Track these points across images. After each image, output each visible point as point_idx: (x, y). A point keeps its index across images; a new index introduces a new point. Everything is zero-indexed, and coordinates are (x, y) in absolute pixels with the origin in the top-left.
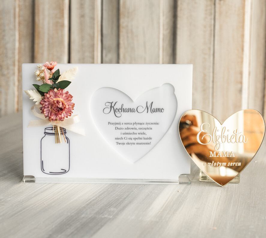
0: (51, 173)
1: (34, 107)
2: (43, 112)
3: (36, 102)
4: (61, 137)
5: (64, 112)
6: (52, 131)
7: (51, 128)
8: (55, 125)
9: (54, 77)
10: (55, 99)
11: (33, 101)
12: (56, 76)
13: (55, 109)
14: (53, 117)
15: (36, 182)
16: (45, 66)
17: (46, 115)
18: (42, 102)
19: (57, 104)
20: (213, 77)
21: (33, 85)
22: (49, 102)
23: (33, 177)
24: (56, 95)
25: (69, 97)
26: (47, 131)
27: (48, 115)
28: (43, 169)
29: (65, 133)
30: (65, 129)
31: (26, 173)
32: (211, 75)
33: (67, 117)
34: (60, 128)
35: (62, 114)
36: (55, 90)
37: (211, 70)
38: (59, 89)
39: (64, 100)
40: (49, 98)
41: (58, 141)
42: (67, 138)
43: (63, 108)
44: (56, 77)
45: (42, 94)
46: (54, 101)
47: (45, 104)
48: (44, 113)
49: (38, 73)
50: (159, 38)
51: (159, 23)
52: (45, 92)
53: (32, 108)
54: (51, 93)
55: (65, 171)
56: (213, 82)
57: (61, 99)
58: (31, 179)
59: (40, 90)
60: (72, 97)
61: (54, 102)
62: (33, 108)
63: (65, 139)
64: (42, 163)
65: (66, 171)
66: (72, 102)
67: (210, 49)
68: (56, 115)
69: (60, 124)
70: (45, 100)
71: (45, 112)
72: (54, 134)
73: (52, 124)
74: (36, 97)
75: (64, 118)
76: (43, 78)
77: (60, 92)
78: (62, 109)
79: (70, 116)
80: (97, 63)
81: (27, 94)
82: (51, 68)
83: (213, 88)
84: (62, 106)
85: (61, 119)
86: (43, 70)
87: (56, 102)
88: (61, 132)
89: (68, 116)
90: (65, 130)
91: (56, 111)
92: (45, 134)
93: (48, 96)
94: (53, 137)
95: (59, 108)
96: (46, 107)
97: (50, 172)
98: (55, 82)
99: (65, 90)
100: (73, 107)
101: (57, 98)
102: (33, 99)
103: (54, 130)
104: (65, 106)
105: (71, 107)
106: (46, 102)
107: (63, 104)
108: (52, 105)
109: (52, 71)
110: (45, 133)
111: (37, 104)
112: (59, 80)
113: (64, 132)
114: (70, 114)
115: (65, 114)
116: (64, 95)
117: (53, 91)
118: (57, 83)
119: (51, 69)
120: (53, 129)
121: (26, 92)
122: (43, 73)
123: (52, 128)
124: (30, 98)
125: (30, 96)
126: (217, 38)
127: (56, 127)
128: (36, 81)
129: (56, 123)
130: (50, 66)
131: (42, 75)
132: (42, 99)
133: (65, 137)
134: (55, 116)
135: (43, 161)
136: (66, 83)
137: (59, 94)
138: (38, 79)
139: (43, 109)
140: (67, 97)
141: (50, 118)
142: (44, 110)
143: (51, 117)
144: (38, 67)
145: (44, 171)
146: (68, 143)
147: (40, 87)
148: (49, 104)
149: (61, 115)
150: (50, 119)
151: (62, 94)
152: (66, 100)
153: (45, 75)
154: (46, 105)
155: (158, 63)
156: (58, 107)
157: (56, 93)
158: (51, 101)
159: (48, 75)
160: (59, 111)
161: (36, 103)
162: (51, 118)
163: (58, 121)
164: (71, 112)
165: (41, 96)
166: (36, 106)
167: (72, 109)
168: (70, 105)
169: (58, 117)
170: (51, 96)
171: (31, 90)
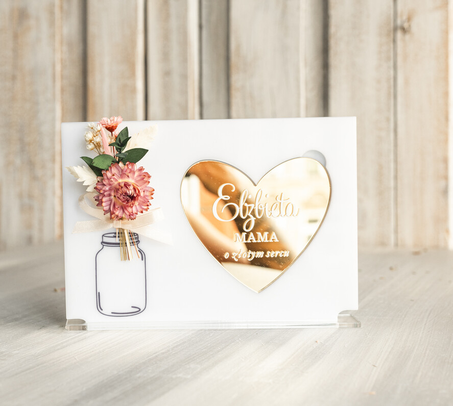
0: (115, 314)
1: (84, 197)
2: (100, 203)
3: (88, 186)
4: (132, 250)
5: (136, 203)
6: (114, 238)
7: (113, 235)
8: (119, 229)
9: (118, 142)
10: (120, 181)
11: (84, 184)
13: (121, 198)
14: (118, 212)
15: (88, 329)
16: (102, 125)
17: (105, 208)
18: (99, 187)
19: (125, 189)
20: (396, 170)
21: (82, 158)
22: (110, 185)
23: (83, 322)
24: (123, 174)
25: (145, 177)
26: (106, 240)
27: (110, 208)
28: (99, 307)
29: (138, 242)
31: (69, 316)
32: (392, 165)
33: (142, 212)
34: (130, 233)
35: (134, 208)
36: (121, 164)
37: (392, 157)
38: (128, 163)
39: (136, 181)
40: (111, 179)
41: (126, 256)
42: (140, 251)
43: (135, 195)
44: (122, 141)
45: (98, 172)
47: (104, 189)
48: (102, 206)
49: (90, 136)
50: (298, 105)
51: (297, 80)
52: (103, 168)
53: (81, 199)
54: (114, 170)
55: (138, 310)
56: (396, 177)
57: (131, 181)
58: (81, 325)
59: (94, 165)
60: (149, 177)
61: (119, 185)
62: (83, 198)
63: (139, 252)
64: (98, 296)
65: (140, 310)
66: (149, 185)
67: (388, 120)
68: (123, 208)
69: (129, 226)
70: (104, 183)
71: (104, 204)
72: (119, 244)
73: (115, 227)
74: (88, 178)
75: (137, 214)
76: (98, 146)
77: (130, 167)
78: (133, 198)
79: (146, 210)
80: (193, 119)
81: (73, 173)
82: (113, 127)
83: (396, 188)
84: (133, 191)
85: (131, 217)
86: (99, 131)
87: (123, 185)
88: (131, 241)
89: (144, 211)
90: (137, 236)
91: (124, 200)
92: (103, 245)
93: (109, 174)
94: (116, 251)
95: (128, 196)
96: (105, 194)
97: (112, 313)
98: (119, 150)
99: (138, 165)
100: (152, 194)
101: (124, 177)
102: (83, 182)
103: (119, 237)
104: (139, 192)
105: (147, 194)
106: (104, 185)
107: (134, 189)
108: (117, 190)
109: (113, 133)
110: (103, 242)
111: (89, 190)
112: (127, 149)
113: (135, 241)
114: (146, 207)
115: (138, 207)
116: (137, 174)
117: (117, 166)
118: (123, 152)
119: (111, 129)
120: (117, 235)
121: (70, 170)
122: (100, 135)
123: (115, 233)
124: (78, 180)
125: (77, 177)
126: (400, 99)
127: (121, 233)
128: (86, 150)
129: (122, 224)
130: (110, 123)
131: (98, 139)
132: (98, 181)
133: (138, 249)
134: (121, 211)
135: (99, 293)
136: (140, 153)
137: (128, 171)
138: (91, 146)
139: (100, 198)
140: (142, 177)
141: (112, 213)
142: (101, 199)
143: (115, 212)
144: (89, 127)
145: (102, 310)
146: (142, 260)
147: (93, 161)
148: (110, 190)
149: (132, 207)
150: (113, 216)
151: (132, 172)
152: (141, 182)
153: (102, 140)
154: (105, 191)
155: (298, 116)
156: (126, 193)
157: (122, 170)
158: (114, 183)
159: (107, 138)
160: (128, 201)
161: (88, 188)
162: (114, 213)
163: (125, 221)
164: (148, 203)
165: (96, 177)
166: (88, 194)
167: (149, 198)
168: (147, 191)
169: (126, 211)
170: (114, 176)
171: (78, 166)
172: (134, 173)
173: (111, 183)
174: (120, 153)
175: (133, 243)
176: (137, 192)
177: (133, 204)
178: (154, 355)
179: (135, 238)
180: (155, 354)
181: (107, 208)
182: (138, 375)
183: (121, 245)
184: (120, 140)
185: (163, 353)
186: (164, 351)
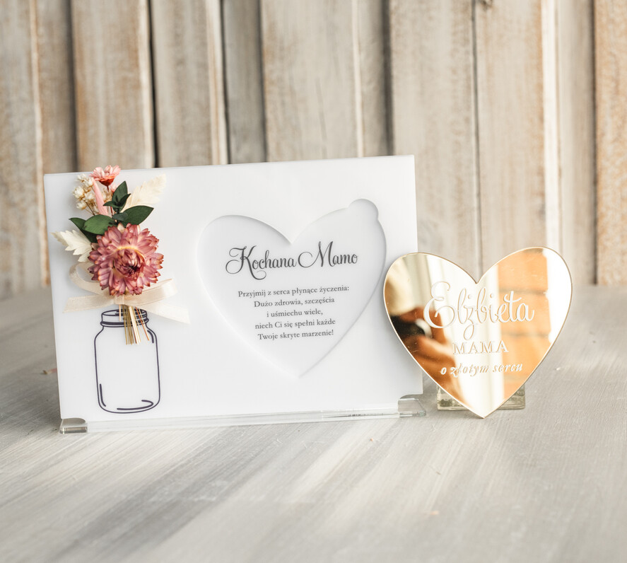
0: (122, 410)
1: (77, 268)
2: (95, 277)
3: (80, 255)
4: (138, 330)
5: (142, 275)
6: (117, 317)
7: (115, 312)
8: (123, 305)
9: (115, 200)
10: (120, 248)
11: (74, 254)
12: (120, 197)
13: (122, 269)
14: (119, 287)
15: (88, 431)
16: (95, 178)
17: (102, 283)
18: (94, 256)
19: (125, 259)
21: (71, 219)
22: (107, 253)
23: (82, 421)
24: (122, 239)
25: (151, 242)
26: (106, 319)
27: (108, 282)
28: (101, 402)
29: (147, 320)
30: (145, 312)
31: (64, 415)
33: (149, 285)
34: (135, 310)
35: (138, 280)
36: (120, 227)
38: (128, 225)
39: (141, 248)
40: (108, 246)
41: (131, 338)
42: (150, 331)
43: (139, 266)
44: (119, 199)
45: (92, 237)
46: (118, 252)
47: (99, 259)
48: (98, 280)
49: (80, 192)
52: (98, 233)
53: (72, 271)
54: (112, 235)
55: (150, 404)
57: (133, 247)
58: (79, 426)
59: (86, 229)
60: (156, 241)
61: (118, 254)
62: (75, 270)
63: (147, 333)
64: (100, 389)
65: (152, 404)
66: (157, 251)
68: (125, 281)
69: (133, 302)
70: (100, 251)
71: (100, 278)
72: (123, 323)
73: (117, 304)
74: (80, 246)
75: (142, 288)
76: (91, 204)
77: (131, 231)
78: (136, 269)
79: (155, 282)
81: (60, 239)
82: (108, 180)
84: (136, 260)
85: (136, 291)
86: (91, 186)
87: (123, 254)
88: (137, 320)
89: (151, 284)
90: (145, 314)
91: (124, 272)
92: (104, 326)
93: (105, 241)
94: (120, 332)
95: (130, 266)
96: (102, 265)
97: (118, 409)
98: (118, 211)
99: (141, 227)
100: (161, 263)
101: (125, 244)
102: (73, 251)
103: (122, 315)
104: (144, 260)
105: (155, 262)
106: (101, 254)
107: (138, 257)
108: (115, 261)
109: (109, 186)
110: (102, 323)
111: (81, 260)
112: (127, 206)
113: (143, 319)
114: (154, 279)
115: (144, 279)
116: (140, 238)
117: (115, 230)
118: (122, 212)
119: (107, 183)
120: (120, 313)
121: (56, 236)
122: (92, 191)
123: (118, 311)
124: (68, 249)
125: (65, 244)
127: (125, 309)
128: (76, 210)
129: (125, 299)
130: (106, 177)
131: (90, 197)
132: (93, 249)
133: (146, 329)
134: (123, 285)
135: (101, 385)
136: (142, 212)
137: (129, 236)
138: (82, 205)
139: (95, 270)
140: (147, 242)
141: (111, 289)
142: (97, 272)
143: (114, 287)
144: (79, 179)
145: (105, 406)
146: (153, 342)
147: (86, 224)
148: (108, 259)
149: (136, 280)
150: (112, 292)
151: (135, 236)
152: (146, 248)
153: (95, 196)
154: (101, 262)
156: (127, 264)
157: (122, 235)
158: (112, 251)
159: (102, 195)
160: (130, 273)
161: (81, 258)
162: (114, 289)
163: (129, 296)
164: (156, 274)
165: (89, 243)
166: (80, 264)
167: (157, 267)
168: (154, 258)
169: (129, 286)
170: (111, 242)
171: (67, 231)
172: (137, 238)
173: (108, 251)
174: (118, 213)
175: (139, 322)
176: (141, 261)
177: (137, 277)
178: (173, 469)
179: (143, 316)
180: (172, 467)
181: (104, 282)
182: (152, 500)
183: (125, 325)
184: (117, 199)
185: (182, 466)
186: (183, 462)
